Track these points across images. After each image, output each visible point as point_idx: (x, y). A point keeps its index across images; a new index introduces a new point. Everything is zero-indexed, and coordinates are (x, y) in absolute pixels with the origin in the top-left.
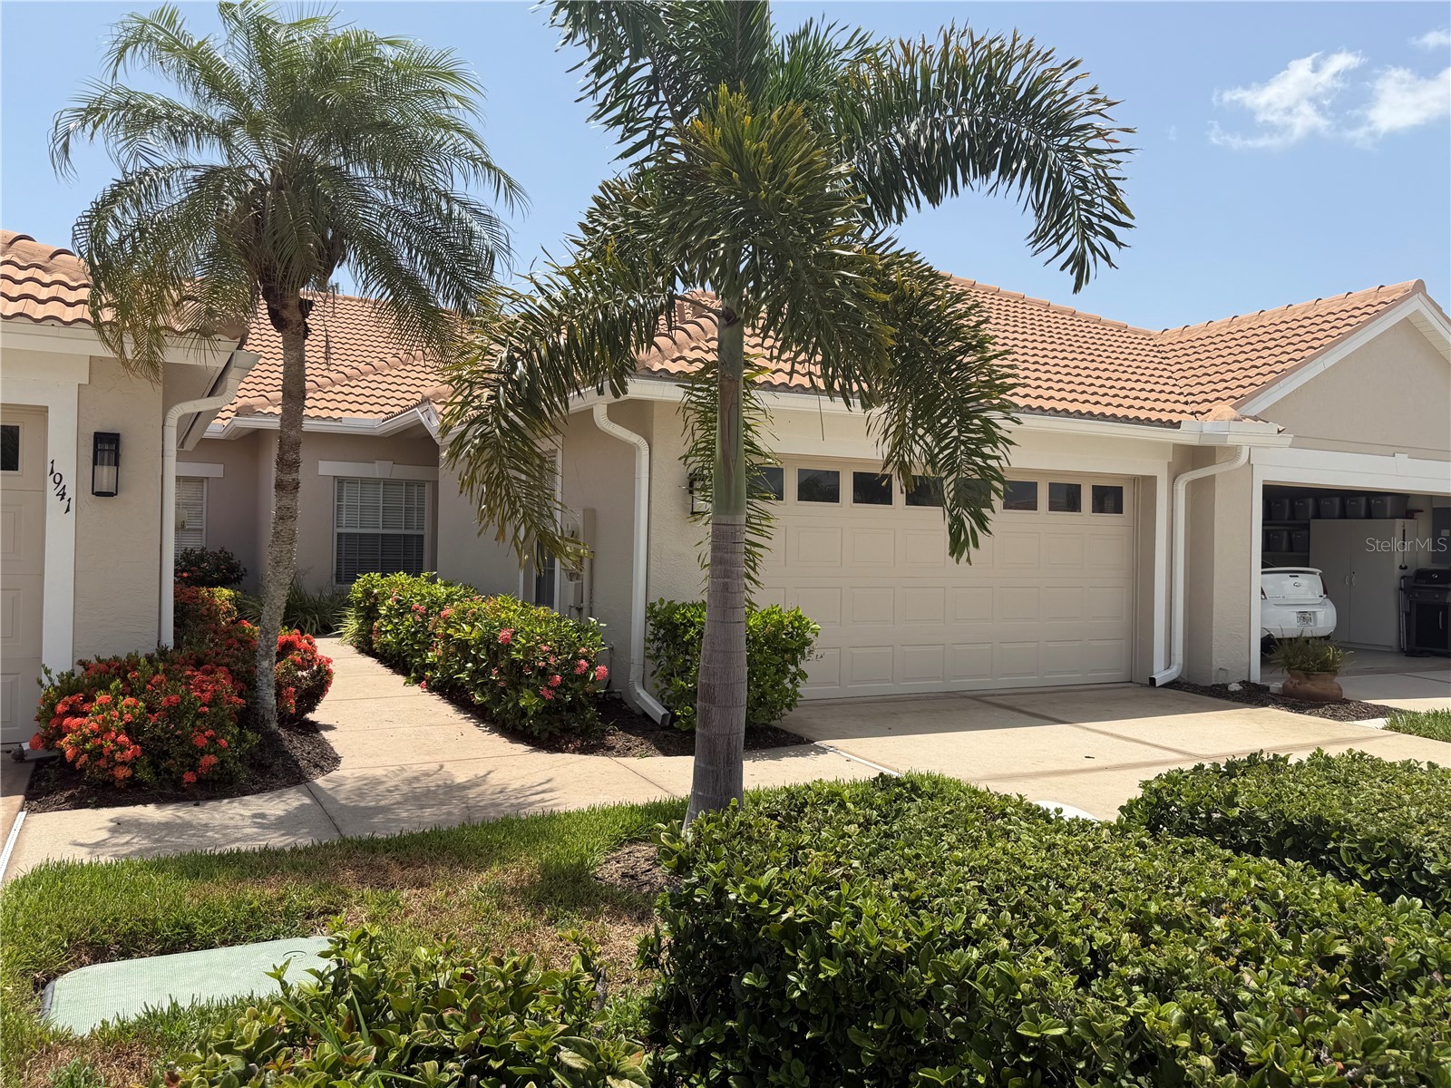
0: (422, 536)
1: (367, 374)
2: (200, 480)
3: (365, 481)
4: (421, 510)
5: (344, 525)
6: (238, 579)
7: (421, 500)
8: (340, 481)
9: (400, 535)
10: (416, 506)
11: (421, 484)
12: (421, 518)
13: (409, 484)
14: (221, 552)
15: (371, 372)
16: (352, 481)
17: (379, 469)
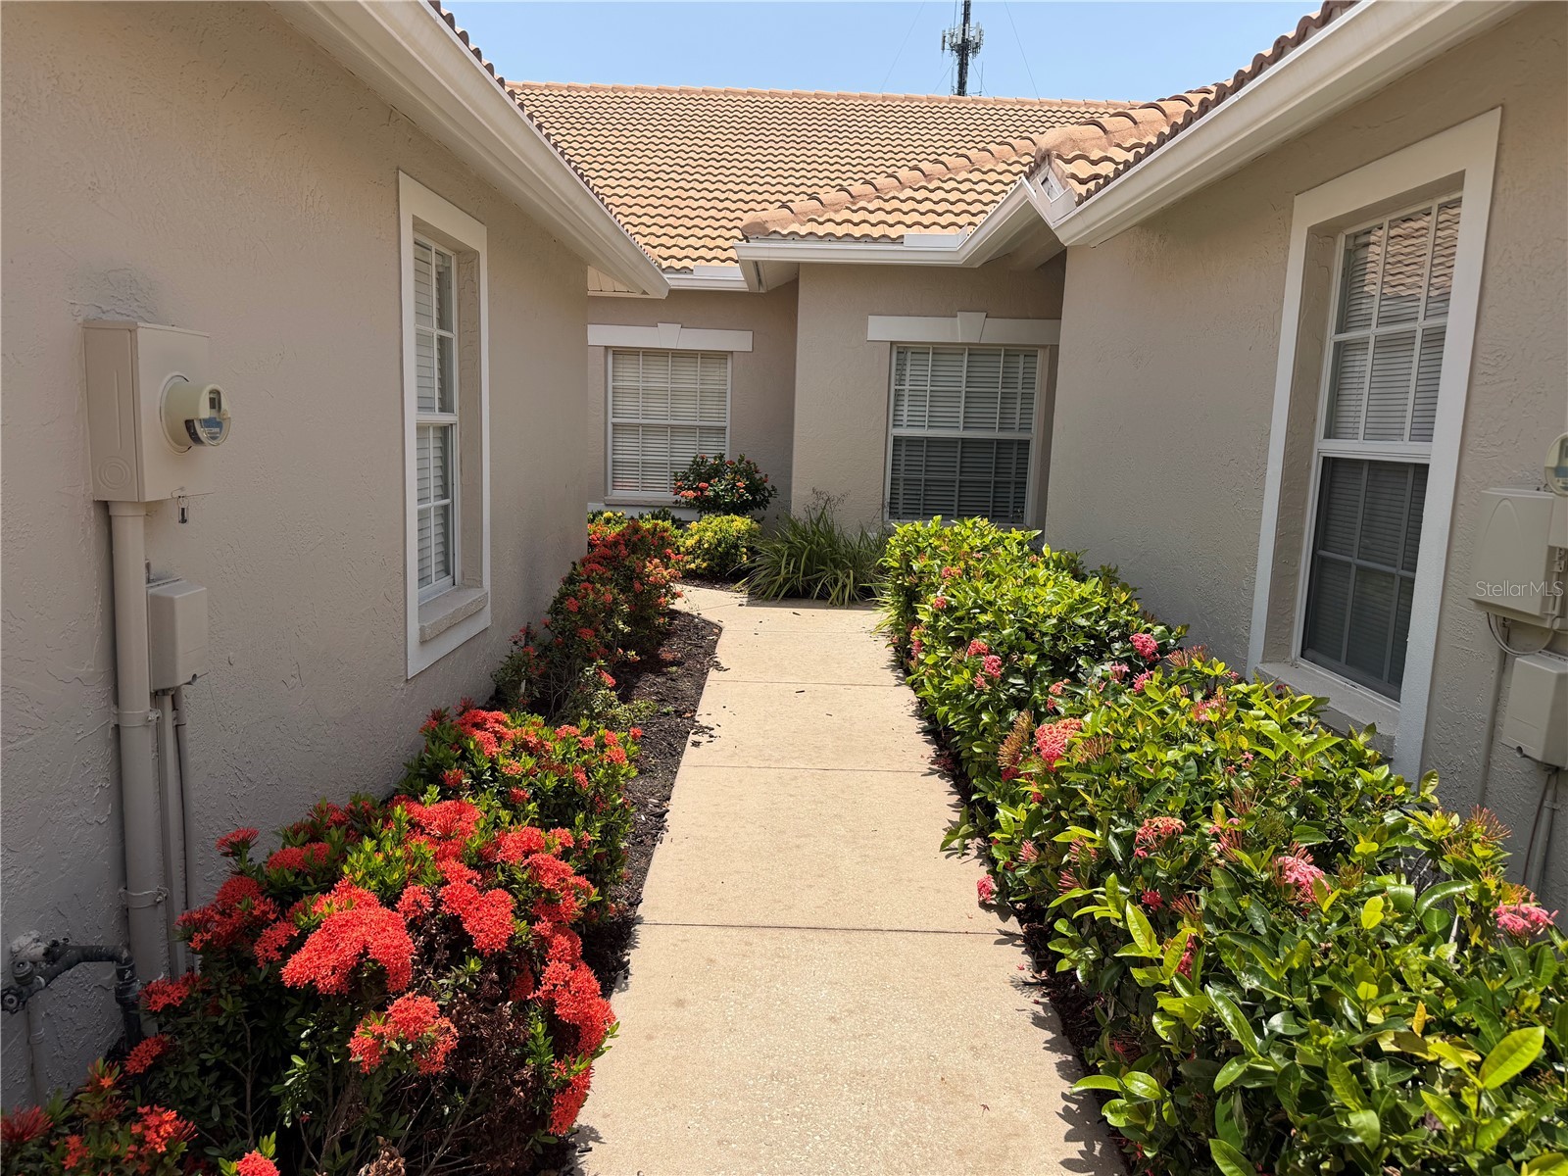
0: (1027, 443)
1: (957, 170)
2: (722, 356)
3: (939, 350)
4: (1028, 398)
5: (905, 423)
6: (763, 504)
7: (1029, 382)
8: (901, 351)
9: (990, 442)
10: (1020, 390)
11: (1030, 353)
12: (1027, 411)
13: (1011, 352)
14: (740, 462)
15: (963, 168)
16: (919, 350)
17: (960, 328)
